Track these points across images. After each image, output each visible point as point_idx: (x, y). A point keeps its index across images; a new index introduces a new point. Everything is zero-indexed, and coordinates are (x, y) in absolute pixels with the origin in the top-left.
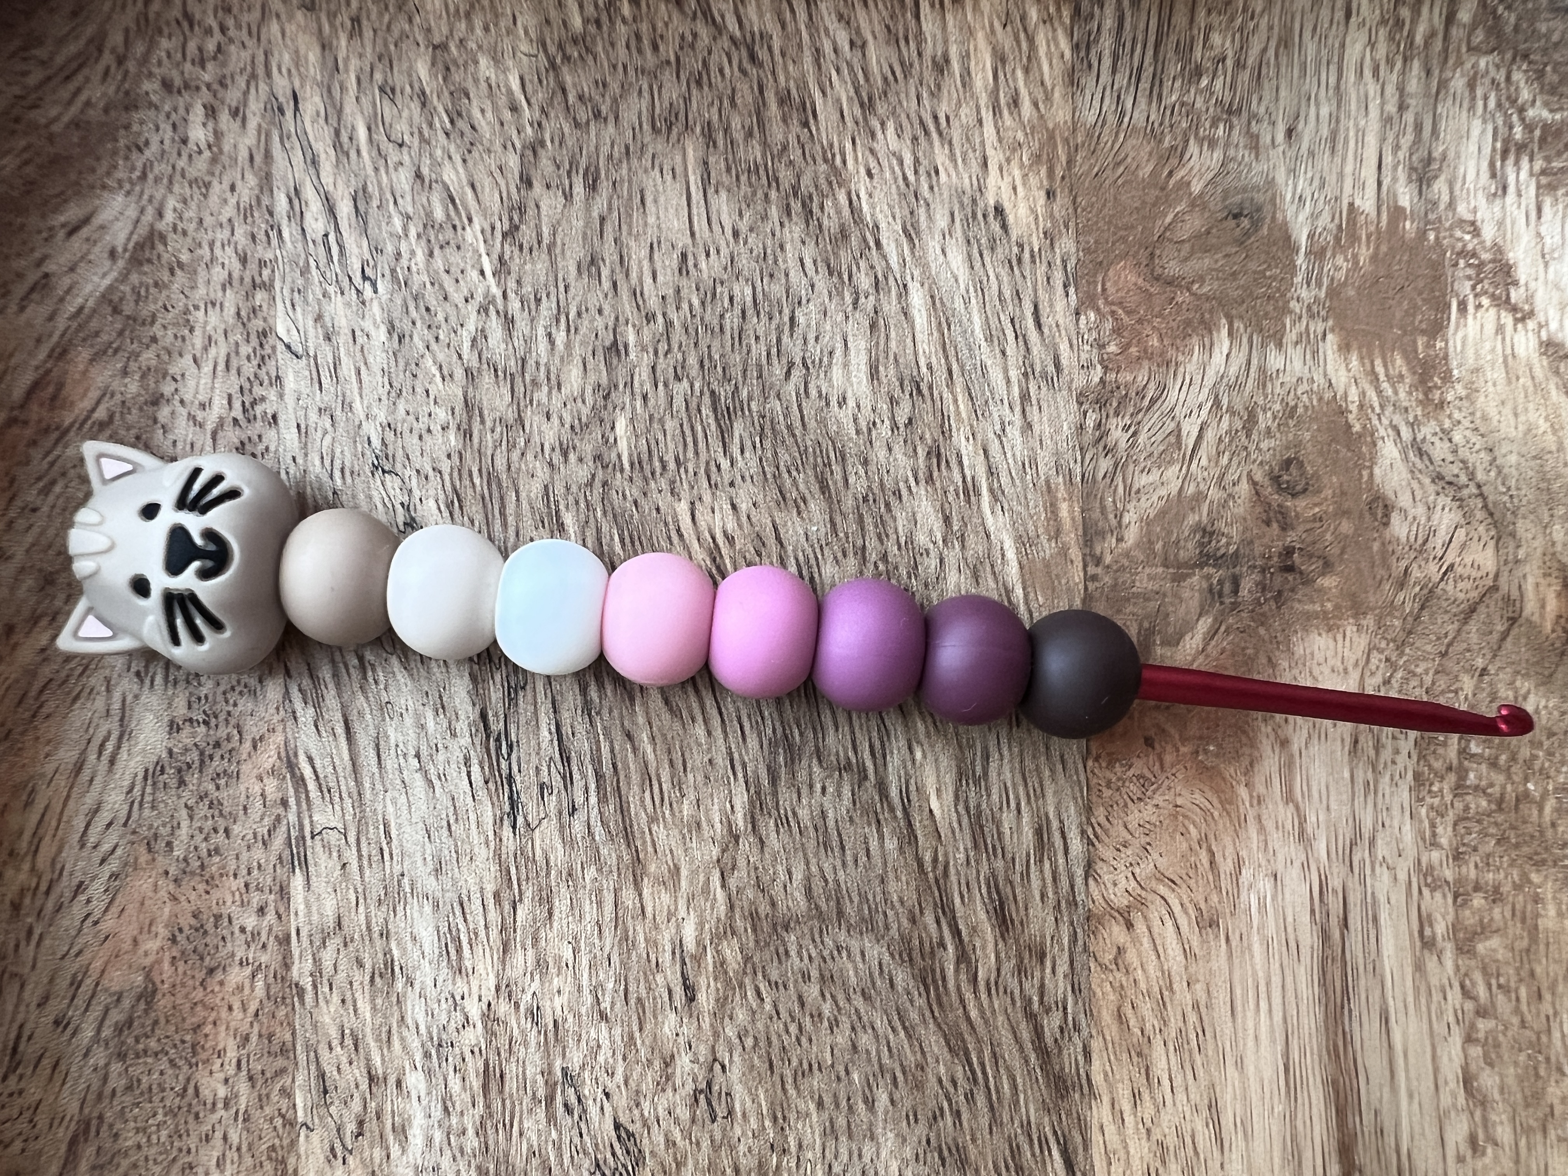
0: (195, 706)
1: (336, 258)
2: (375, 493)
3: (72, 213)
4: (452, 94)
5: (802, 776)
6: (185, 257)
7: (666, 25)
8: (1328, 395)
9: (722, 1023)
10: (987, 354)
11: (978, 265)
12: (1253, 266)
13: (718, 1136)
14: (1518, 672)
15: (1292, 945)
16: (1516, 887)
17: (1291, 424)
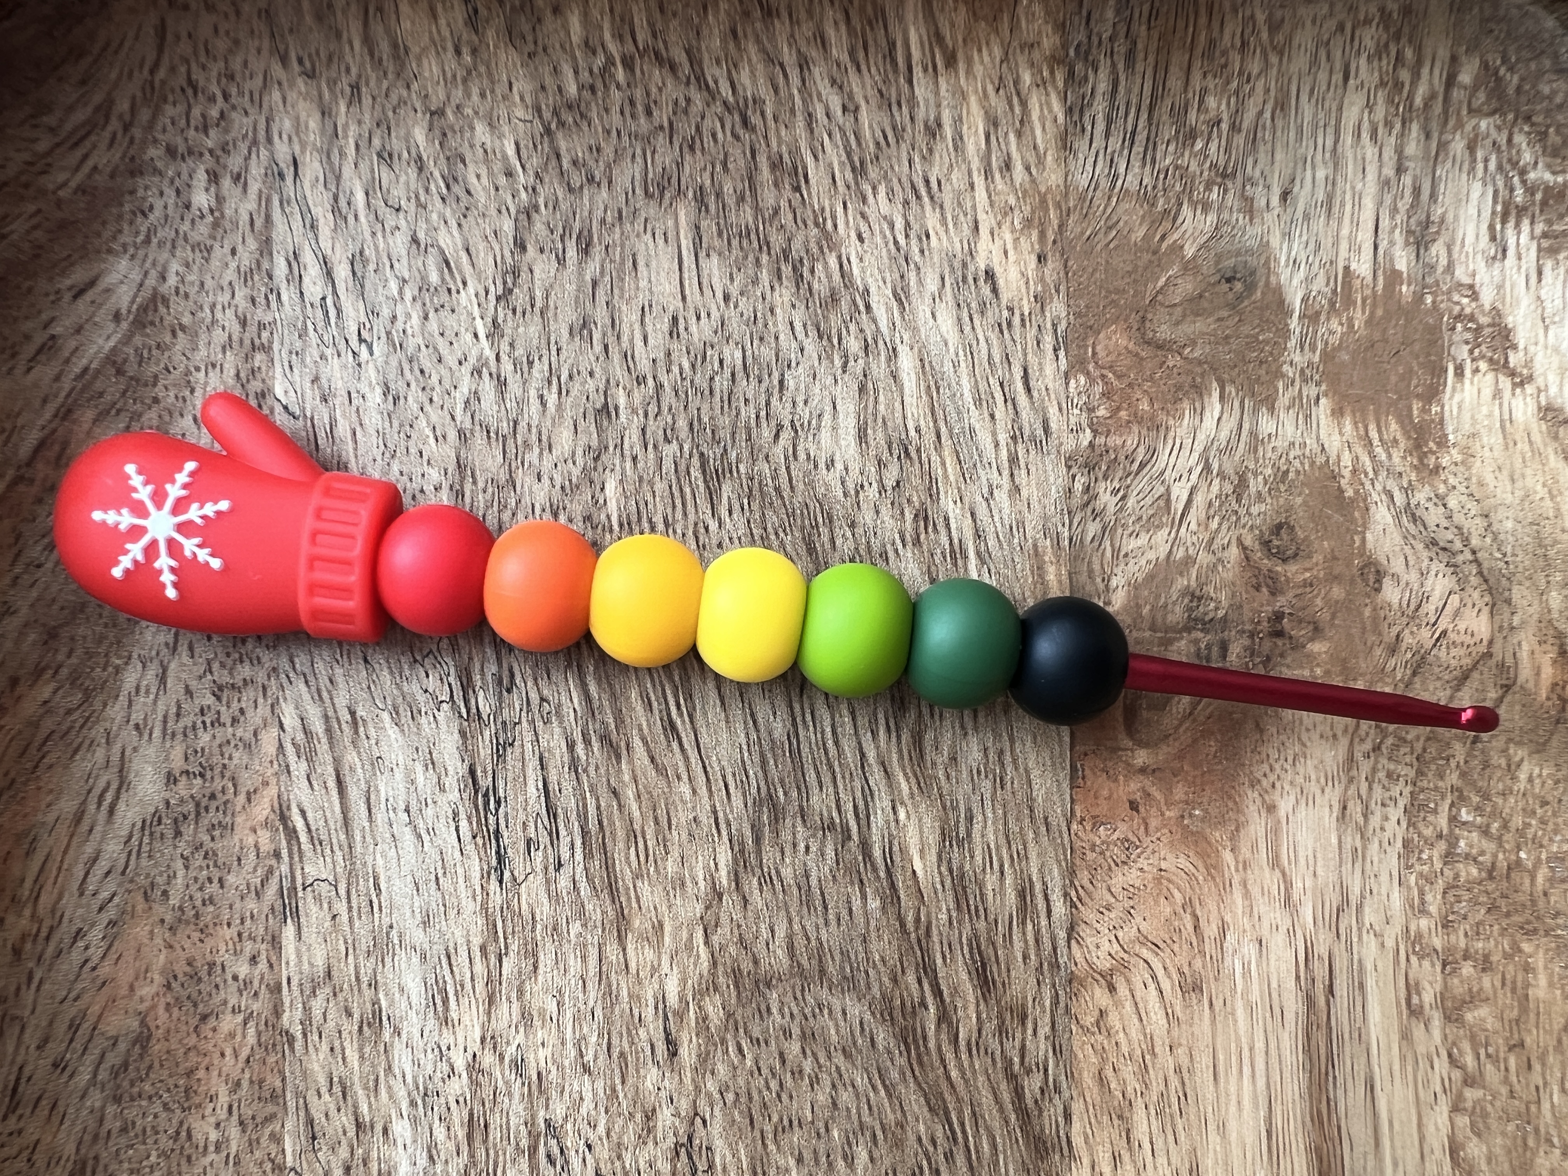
0: (192, 758)
1: (333, 321)
3: (78, 276)
4: (448, 159)
5: (786, 836)
6: (186, 320)
7: (660, 90)
8: (1320, 460)
9: (704, 1078)
10: (976, 418)
11: (967, 329)
12: (1246, 329)
14: (1510, 740)
15: (1277, 1010)
16: (1506, 956)
17: (1283, 488)
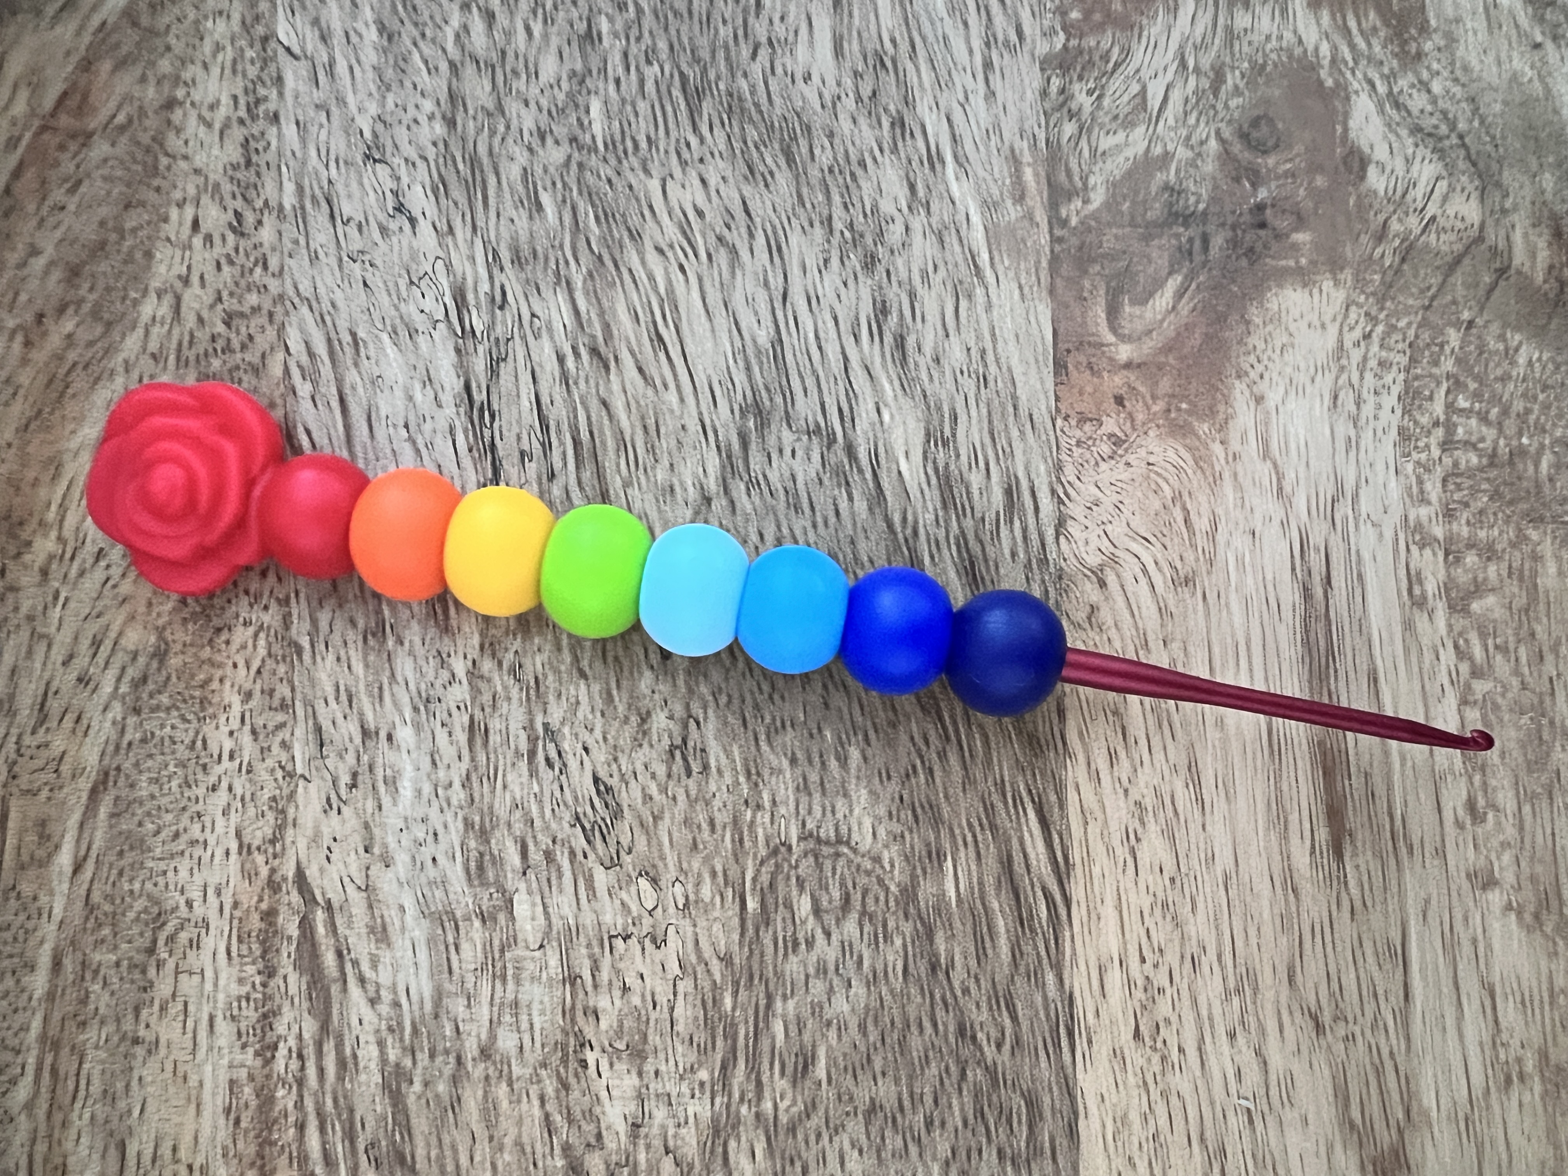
2: (366, 181)
5: (772, 441)
8: (1298, 52)
9: (697, 680)
10: (951, 27)
14: (1508, 325)
15: (1273, 603)
16: (1513, 545)
17: (1261, 80)
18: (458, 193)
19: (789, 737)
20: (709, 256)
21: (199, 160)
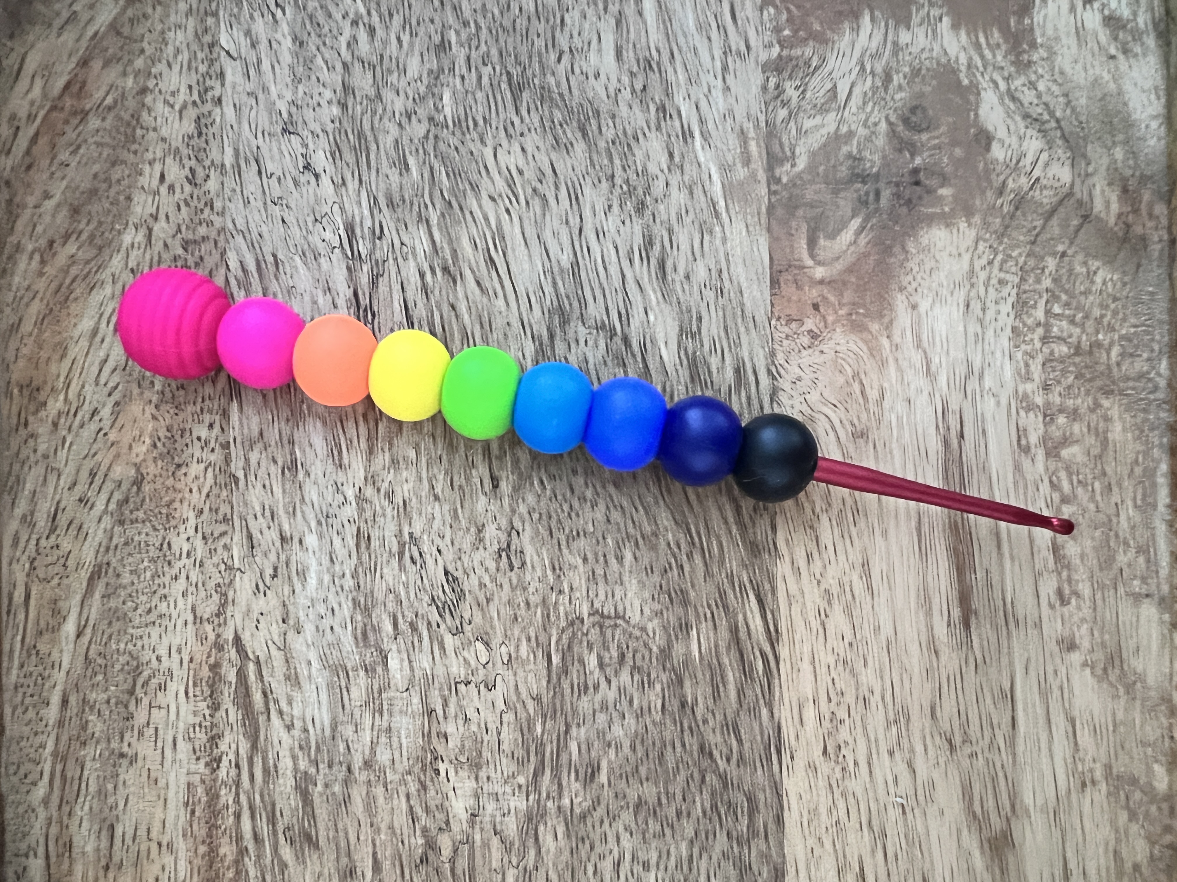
2: (283, 147)
5: (571, 335)
8: (944, 60)
9: (517, 503)
10: (698, 41)
13: (515, 581)
14: (1089, 255)
15: (923, 451)
16: (1092, 410)
17: (917, 80)
18: (349, 157)
19: (582, 543)
20: (527, 203)
21: (164, 132)
